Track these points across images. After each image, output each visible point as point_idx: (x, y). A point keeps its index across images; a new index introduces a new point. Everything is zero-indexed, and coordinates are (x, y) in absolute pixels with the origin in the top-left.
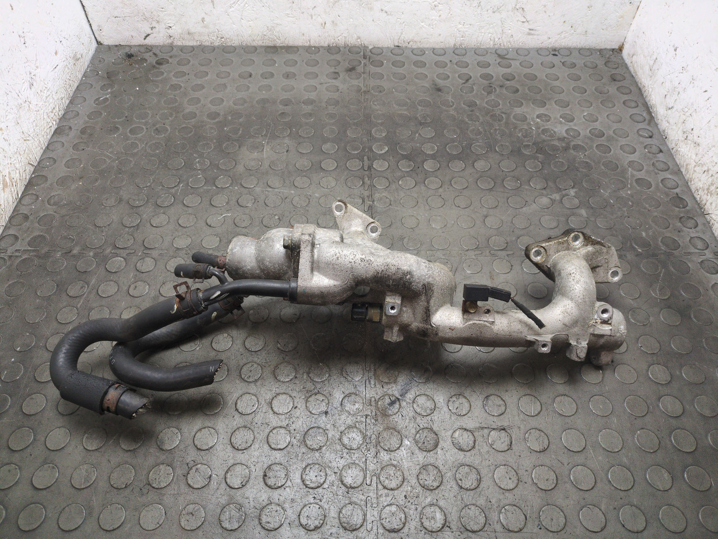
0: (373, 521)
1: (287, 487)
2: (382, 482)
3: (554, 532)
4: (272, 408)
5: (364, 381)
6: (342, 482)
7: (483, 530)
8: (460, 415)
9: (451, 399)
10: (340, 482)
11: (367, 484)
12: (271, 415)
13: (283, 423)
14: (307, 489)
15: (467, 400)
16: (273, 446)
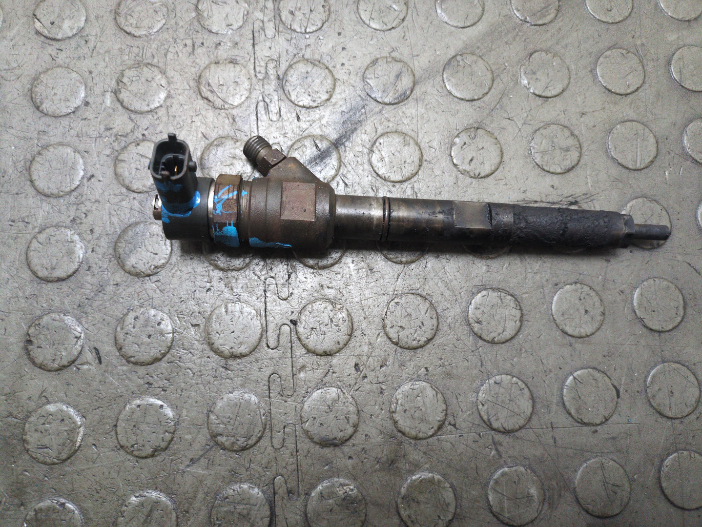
0: (284, 427)
1: (82, 364)
2: (303, 337)
3: (675, 419)
4: (31, 181)
5: (253, 107)
6: (211, 345)
7: (527, 426)
8: (478, 177)
9: (457, 140)
10: (205, 346)
11: (268, 346)
12: (31, 200)
13: (63, 217)
14: (131, 365)
15: (494, 141)
16: (43, 273)
